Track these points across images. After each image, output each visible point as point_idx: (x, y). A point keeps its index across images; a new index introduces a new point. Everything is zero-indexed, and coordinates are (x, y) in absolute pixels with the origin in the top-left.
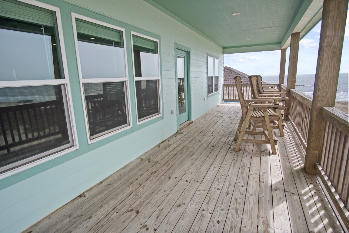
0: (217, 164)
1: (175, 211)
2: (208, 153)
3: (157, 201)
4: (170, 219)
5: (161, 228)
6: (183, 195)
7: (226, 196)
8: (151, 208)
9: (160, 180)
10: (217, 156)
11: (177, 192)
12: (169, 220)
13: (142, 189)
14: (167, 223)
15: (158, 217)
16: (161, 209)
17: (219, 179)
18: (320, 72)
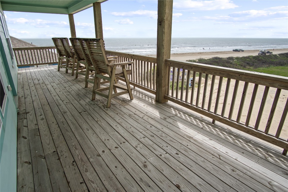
0: (112, 122)
1: (150, 171)
2: (90, 118)
3: (125, 178)
4: (157, 178)
5: (165, 189)
6: (134, 158)
7: (155, 138)
8: (133, 187)
9: (95, 163)
10: (101, 116)
11: (125, 159)
12: (158, 180)
13: (94, 183)
14: (161, 182)
15: (149, 186)
16: (140, 180)
17: (132, 131)
18: (163, 37)
